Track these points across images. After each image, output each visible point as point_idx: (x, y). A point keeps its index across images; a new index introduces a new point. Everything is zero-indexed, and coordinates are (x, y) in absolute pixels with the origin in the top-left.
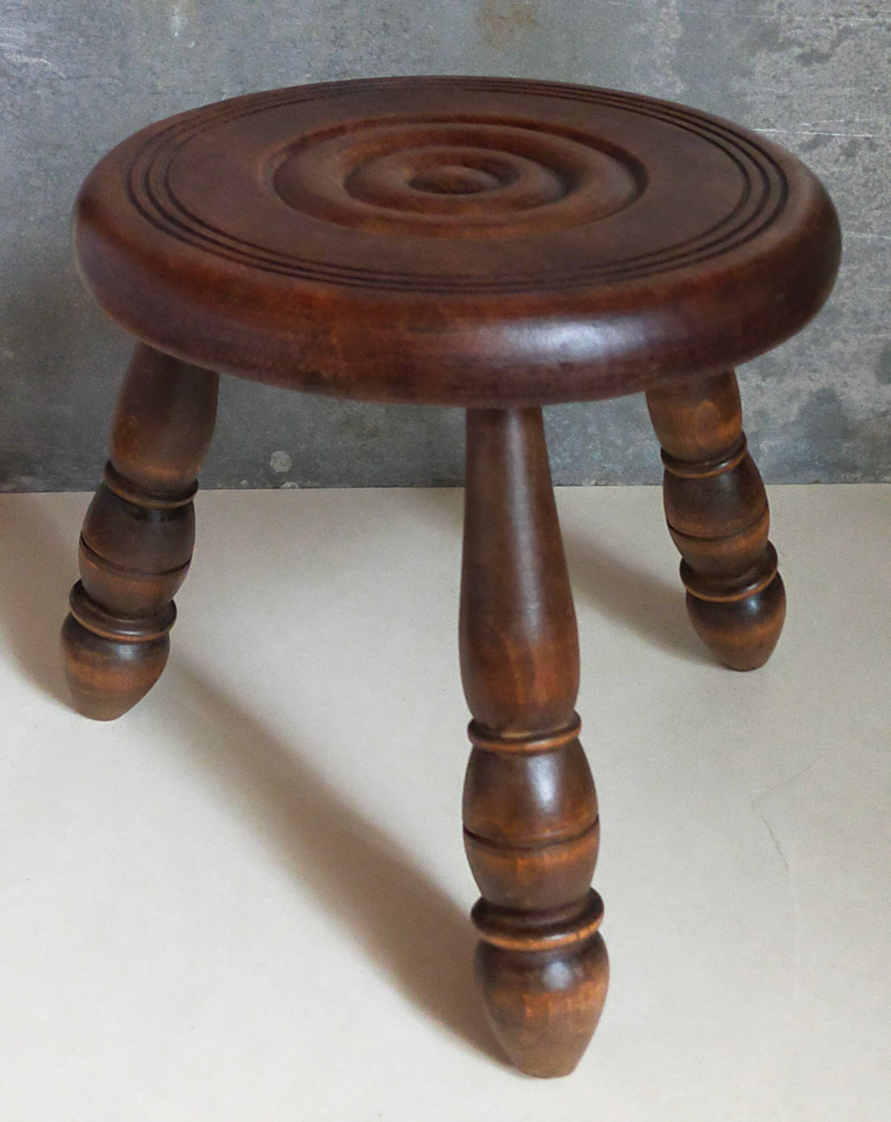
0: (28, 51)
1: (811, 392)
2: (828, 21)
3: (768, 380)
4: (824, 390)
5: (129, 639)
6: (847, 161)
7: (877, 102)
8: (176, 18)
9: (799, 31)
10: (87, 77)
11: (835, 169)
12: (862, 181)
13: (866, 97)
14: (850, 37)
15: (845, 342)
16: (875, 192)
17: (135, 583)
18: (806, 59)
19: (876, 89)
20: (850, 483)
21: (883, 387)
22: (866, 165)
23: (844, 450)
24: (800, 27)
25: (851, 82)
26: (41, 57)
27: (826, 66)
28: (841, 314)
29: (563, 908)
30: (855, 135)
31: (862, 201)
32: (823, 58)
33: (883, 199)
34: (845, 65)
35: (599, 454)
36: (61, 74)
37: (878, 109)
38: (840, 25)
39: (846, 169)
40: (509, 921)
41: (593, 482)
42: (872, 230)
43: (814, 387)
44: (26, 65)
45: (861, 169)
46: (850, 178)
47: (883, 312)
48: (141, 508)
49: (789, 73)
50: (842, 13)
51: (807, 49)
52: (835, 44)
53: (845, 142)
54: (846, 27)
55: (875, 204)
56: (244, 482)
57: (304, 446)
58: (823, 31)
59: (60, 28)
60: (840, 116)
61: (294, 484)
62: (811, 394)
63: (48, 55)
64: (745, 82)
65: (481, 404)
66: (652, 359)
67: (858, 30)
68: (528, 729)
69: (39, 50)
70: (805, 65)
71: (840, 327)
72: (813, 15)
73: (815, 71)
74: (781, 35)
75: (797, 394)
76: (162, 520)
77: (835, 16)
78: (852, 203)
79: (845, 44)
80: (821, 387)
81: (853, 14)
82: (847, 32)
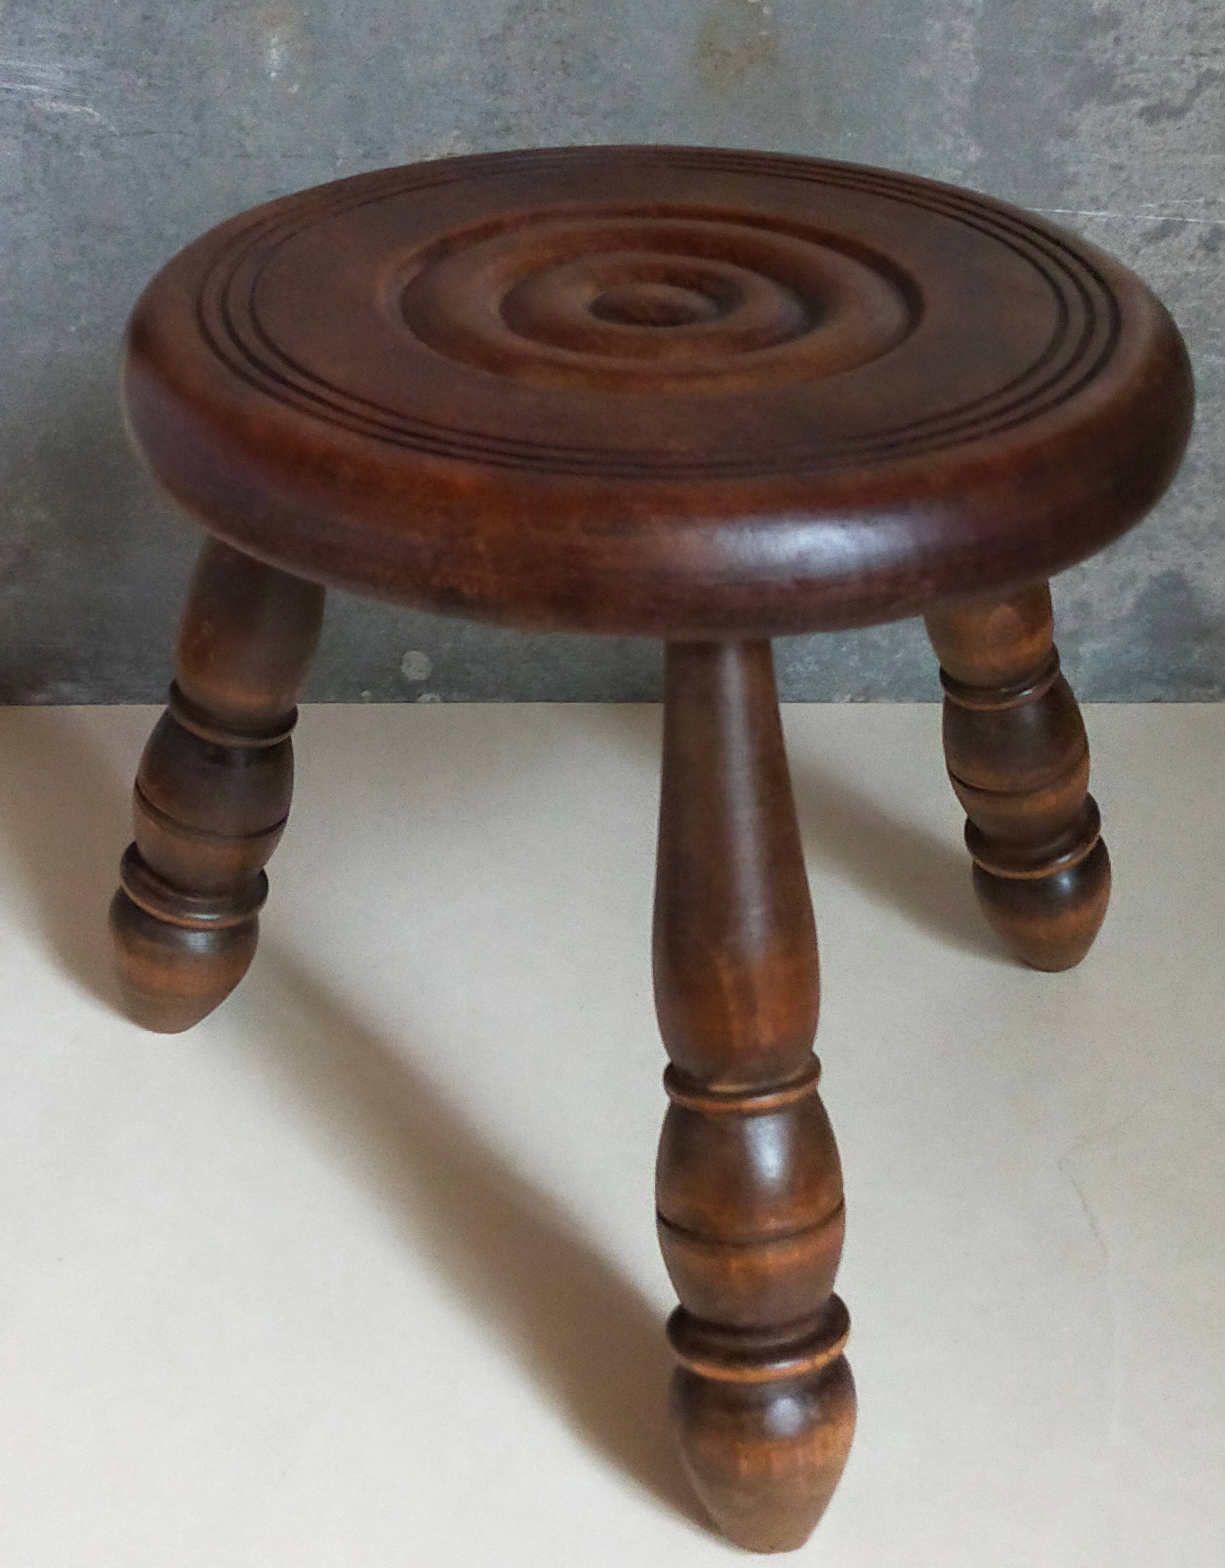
0: (67, 95)
1: (1150, 577)
2: (1182, 61)
4: (1169, 574)
5: (201, 925)
6: (1207, 255)
8: (274, 54)
9: (1141, 75)
10: (150, 132)
11: (1192, 268)
14: (1215, 83)
15: (1200, 508)
17: (210, 850)
18: (1151, 114)
20: (1204, 702)
23: (1196, 656)
24: (1145, 71)
25: (1213, 146)
26: (84, 105)
27: (1180, 124)
28: (1197, 470)
29: (790, 1325)
30: (1219, 222)
32: (1176, 113)
34: (1205, 122)
35: (856, 658)
36: (113, 129)
38: (1200, 67)
39: (1205, 268)
40: (718, 1340)
41: (848, 697)
43: (1156, 570)
44: (64, 116)
46: (1209, 280)
48: (218, 747)
49: (1128, 134)
50: (1203, 51)
51: (1153, 100)
52: (1192, 94)
53: (1206, 232)
54: (1208, 70)
56: (366, 693)
57: (448, 645)
58: (1176, 75)
59: (112, 64)
60: (1200, 195)
61: (434, 696)
62: (1151, 579)
63: (94, 102)
64: (1066, 145)
65: (684, 635)
66: (924, 574)
68: (746, 1080)
69: (83, 96)
70: (1149, 122)
71: (1194, 487)
72: (1162, 53)
73: (1163, 132)
74: (1118, 80)
75: (1131, 579)
76: (248, 764)
77: (1193, 55)
78: (1213, 315)
79: (1206, 94)
80: (1165, 569)
81: (1219, 51)
82: (1210, 76)
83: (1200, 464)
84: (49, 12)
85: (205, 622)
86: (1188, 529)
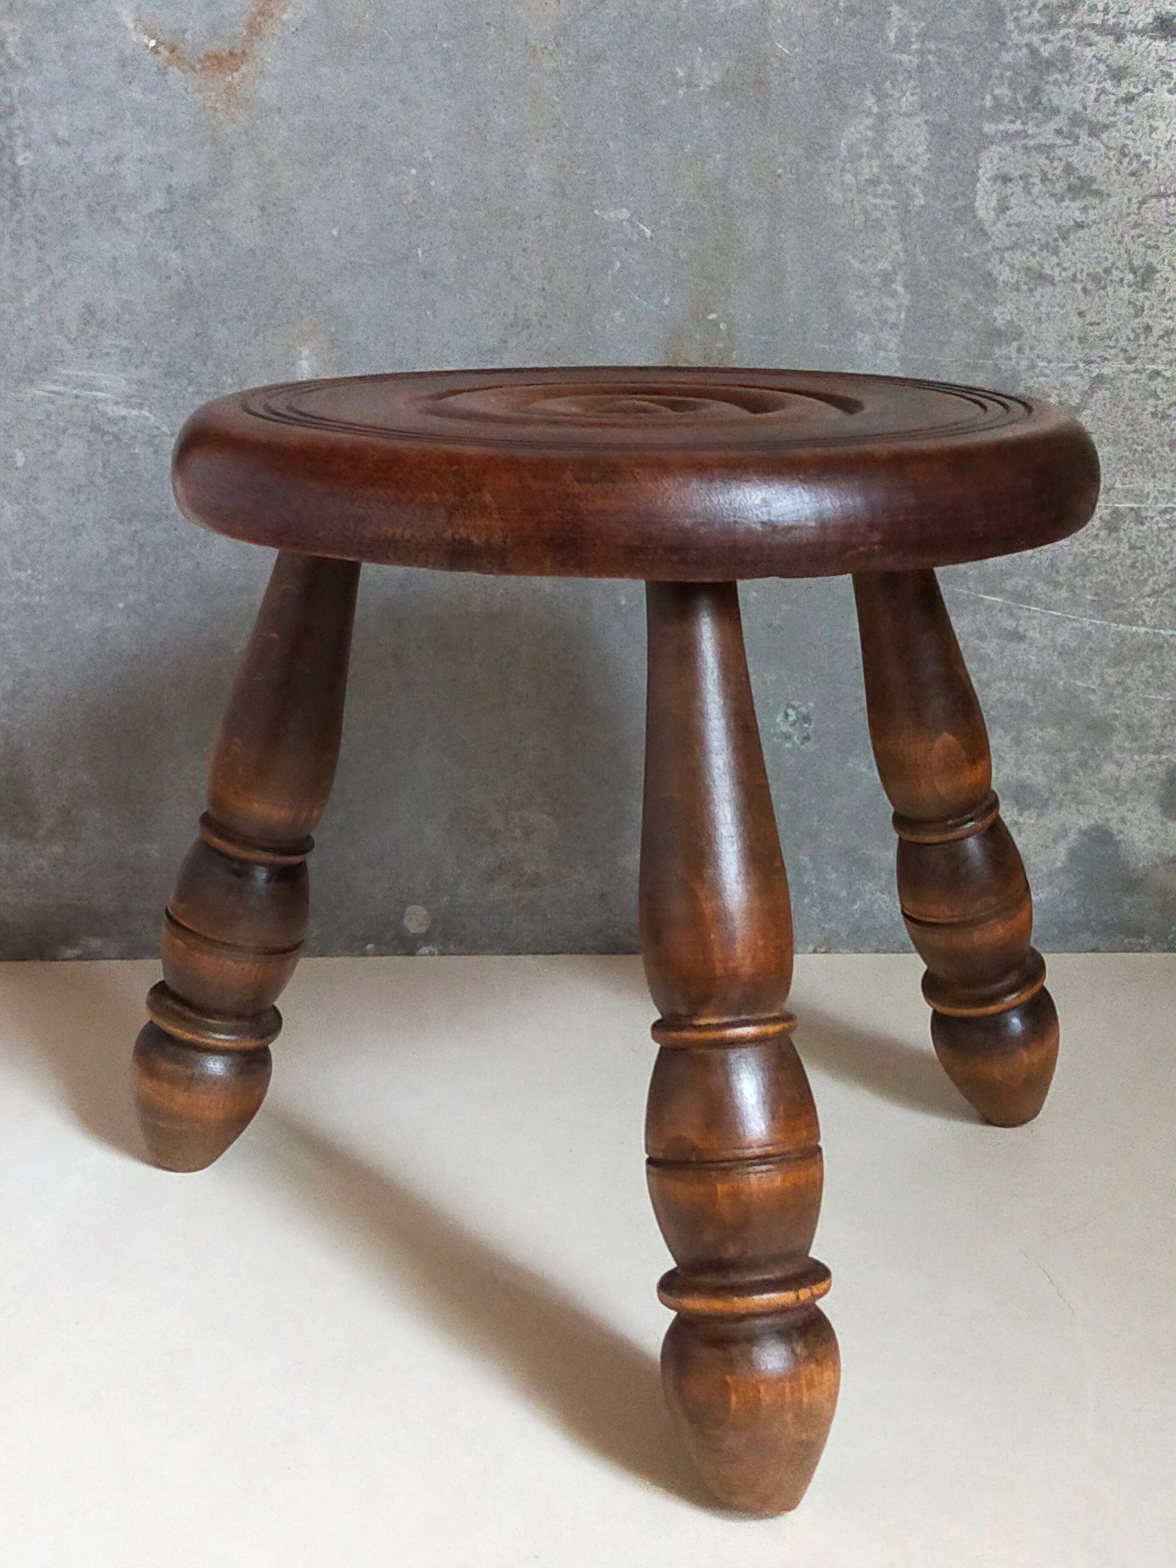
0: (127, 401)
1: (1080, 829)
2: (1077, 367)
4: (1096, 828)
5: (220, 1045)
7: (1141, 464)
8: (304, 363)
9: (1042, 379)
11: (1096, 546)
12: (1129, 562)
13: (1126, 457)
14: (1105, 386)
15: (1120, 765)
16: (1146, 574)
17: (232, 963)
19: (1139, 448)
20: (1136, 951)
21: (1171, 824)
22: (1132, 541)
23: (1126, 907)
24: (1046, 376)
26: (141, 408)
28: (1114, 730)
30: (1116, 505)
31: (1131, 586)
33: (1155, 582)
35: (818, 911)
36: (165, 429)
37: (1143, 473)
38: (1092, 372)
39: (1109, 547)
41: (811, 948)
42: (1144, 622)
43: (1084, 823)
44: (124, 418)
45: (1127, 546)
46: (1113, 557)
47: (1165, 726)
48: (239, 861)
50: (1093, 359)
52: (1088, 394)
53: (1106, 512)
54: (1098, 375)
55: (1147, 589)
56: (370, 947)
57: (446, 899)
58: (1072, 379)
59: (167, 375)
61: (433, 949)
62: (1081, 832)
63: (150, 406)
65: (666, 575)
67: (1113, 379)
68: (727, 1014)
69: (140, 401)
71: (1113, 745)
72: (1059, 361)
75: (1064, 832)
76: (268, 880)
77: (1085, 362)
78: (1119, 588)
79: (1100, 394)
80: (1092, 822)
81: (1106, 359)
82: (1100, 379)
83: (1117, 724)
84: (117, 330)
85: (237, 740)
86: (1111, 784)
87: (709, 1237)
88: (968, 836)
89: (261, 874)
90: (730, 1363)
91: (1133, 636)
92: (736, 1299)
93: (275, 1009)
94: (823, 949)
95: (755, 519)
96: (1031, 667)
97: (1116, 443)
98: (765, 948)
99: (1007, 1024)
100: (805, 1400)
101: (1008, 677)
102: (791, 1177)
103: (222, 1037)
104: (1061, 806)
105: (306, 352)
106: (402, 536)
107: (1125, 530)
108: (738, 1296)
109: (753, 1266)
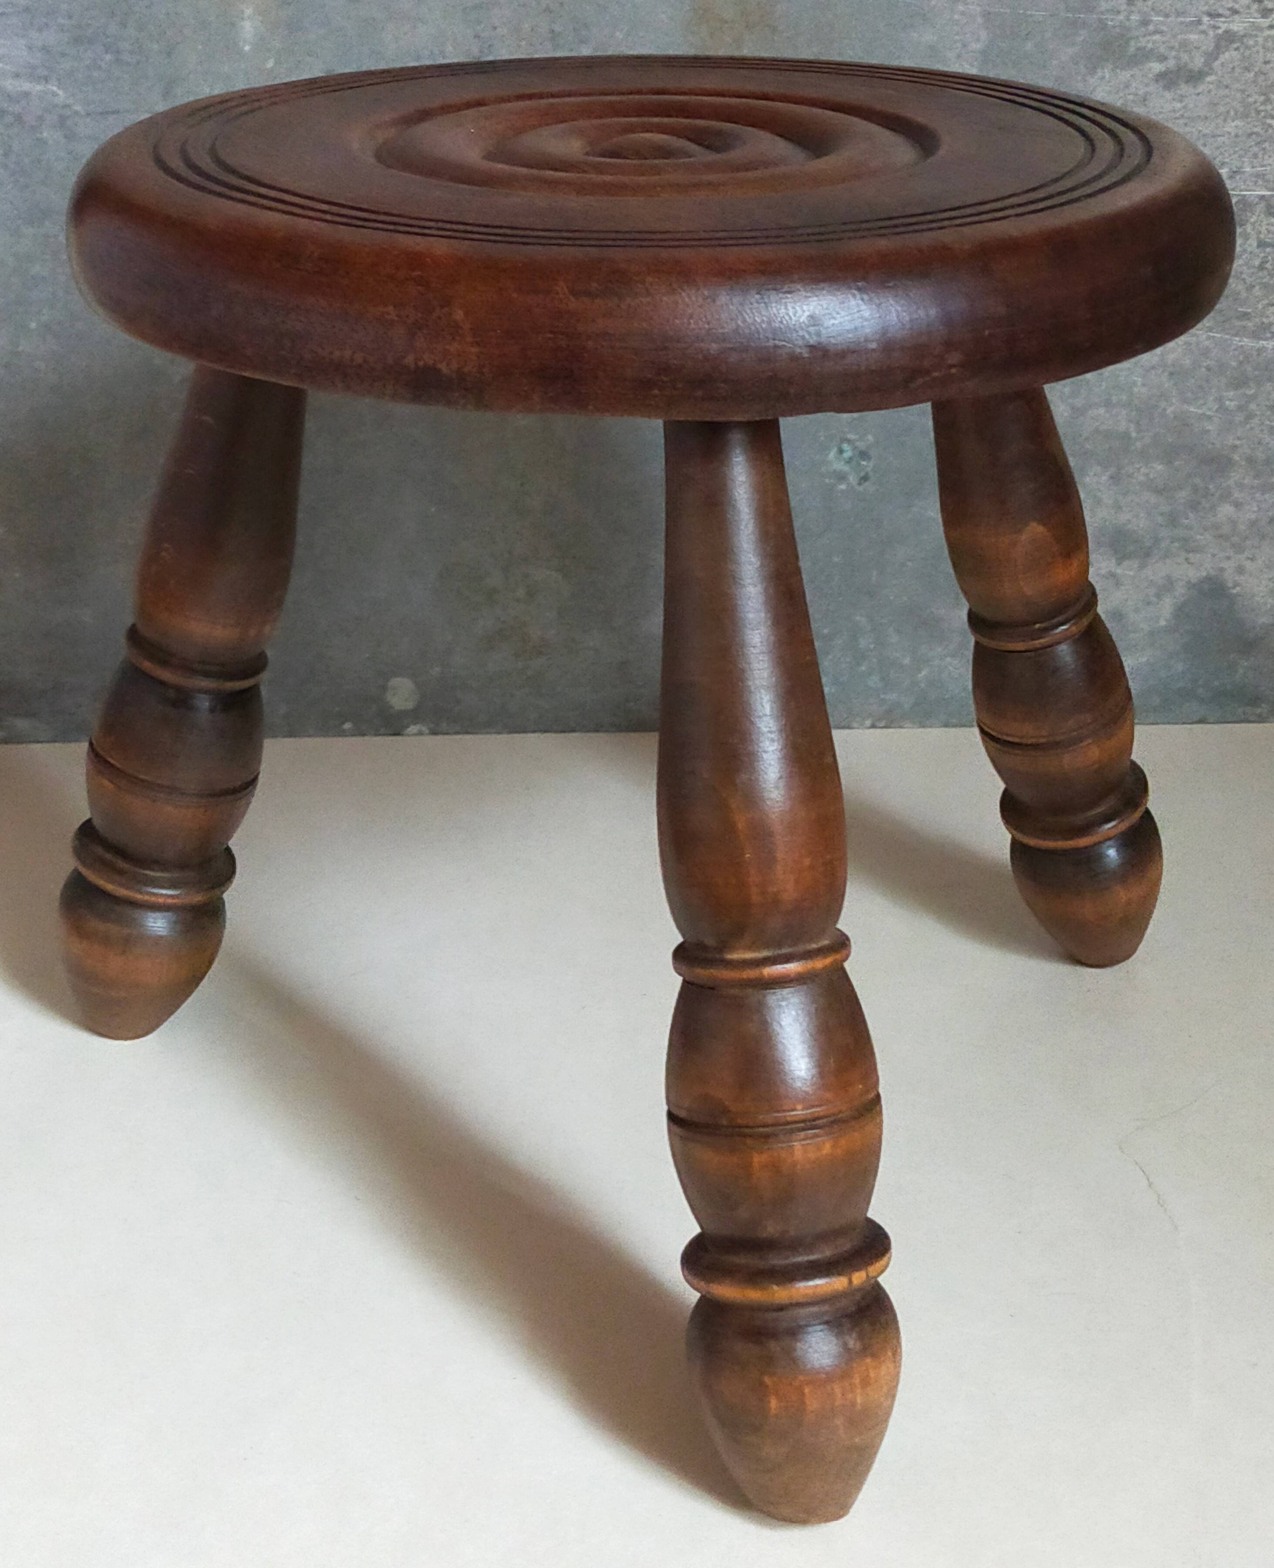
0: (30, 74)
1: (1189, 582)
2: (1199, 22)
3: (1126, 563)
4: (1208, 579)
8: (247, 24)
9: (1157, 37)
10: (117, 112)
12: (1257, 263)
13: (1257, 134)
14: (1235, 46)
15: (1238, 505)
17: (171, 809)
18: (1168, 80)
20: (1251, 721)
22: (1262, 236)
23: (1241, 671)
24: (1161, 32)
25: (1236, 113)
26: (48, 83)
27: (1200, 89)
28: (1232, 464)
29: (824, 1237)
31: (1257, 291)
32: (1195, 77)
34: (1227, 87)
35: (876, 679)
36: (78, 108)
38: (1219, 28)
40: (741, 1260)
41: (868, 723)
43: (1193, 575)
44: (27, 94)
45: (1255, 244)
48: (179, 689)
49: (1145, 99)
50: (1221, 11)
51: (1171, 63)
52: (1212, 56)
54: (1227, 32)
56: (347, 726)
57: (436, 670)
58: (1194, 37)
59: (77, 41)
61: (422, 728)
62: (1190, 585)
63: (59, 80)
67: (1244, 36)
68: (767, 946)
69: (46, 73)
70: (1167, 87)
71: (1231, 482)
72: (1179, 14)
73: (1182, 98)
74: (1132, 43)
75: (1168, 585)
76: (212, 710)
77: (1210, 15)
78: (1244, 294)
79: (1226, 56)
80: (1204, 574)
81: (1235, 12)
82: (1229, 38)
83: (1236, 457)
85: (166, 545)
86: (1226, 529)
87: (743, 1213)
88: (1059, 643)
89: (204, 703)
90: (769, 1361)
91: (1260, 351)
92: (775, 1287)
93: (228, 850)
94: (883, 724)
95: (800, 343)
96: (1136, 390)
97: (1245, 116)
98: (812, 867)
99: (1101, 857)
100: (859, 1400)
101: (1108, 404)
102: (843, 1142)
103: (164, 892)
104: (1167, 555)
105: (248, 11)
106: (352, 360)
107: (1253, 224)
108: (777, 1285)
109: (795, 1245)
